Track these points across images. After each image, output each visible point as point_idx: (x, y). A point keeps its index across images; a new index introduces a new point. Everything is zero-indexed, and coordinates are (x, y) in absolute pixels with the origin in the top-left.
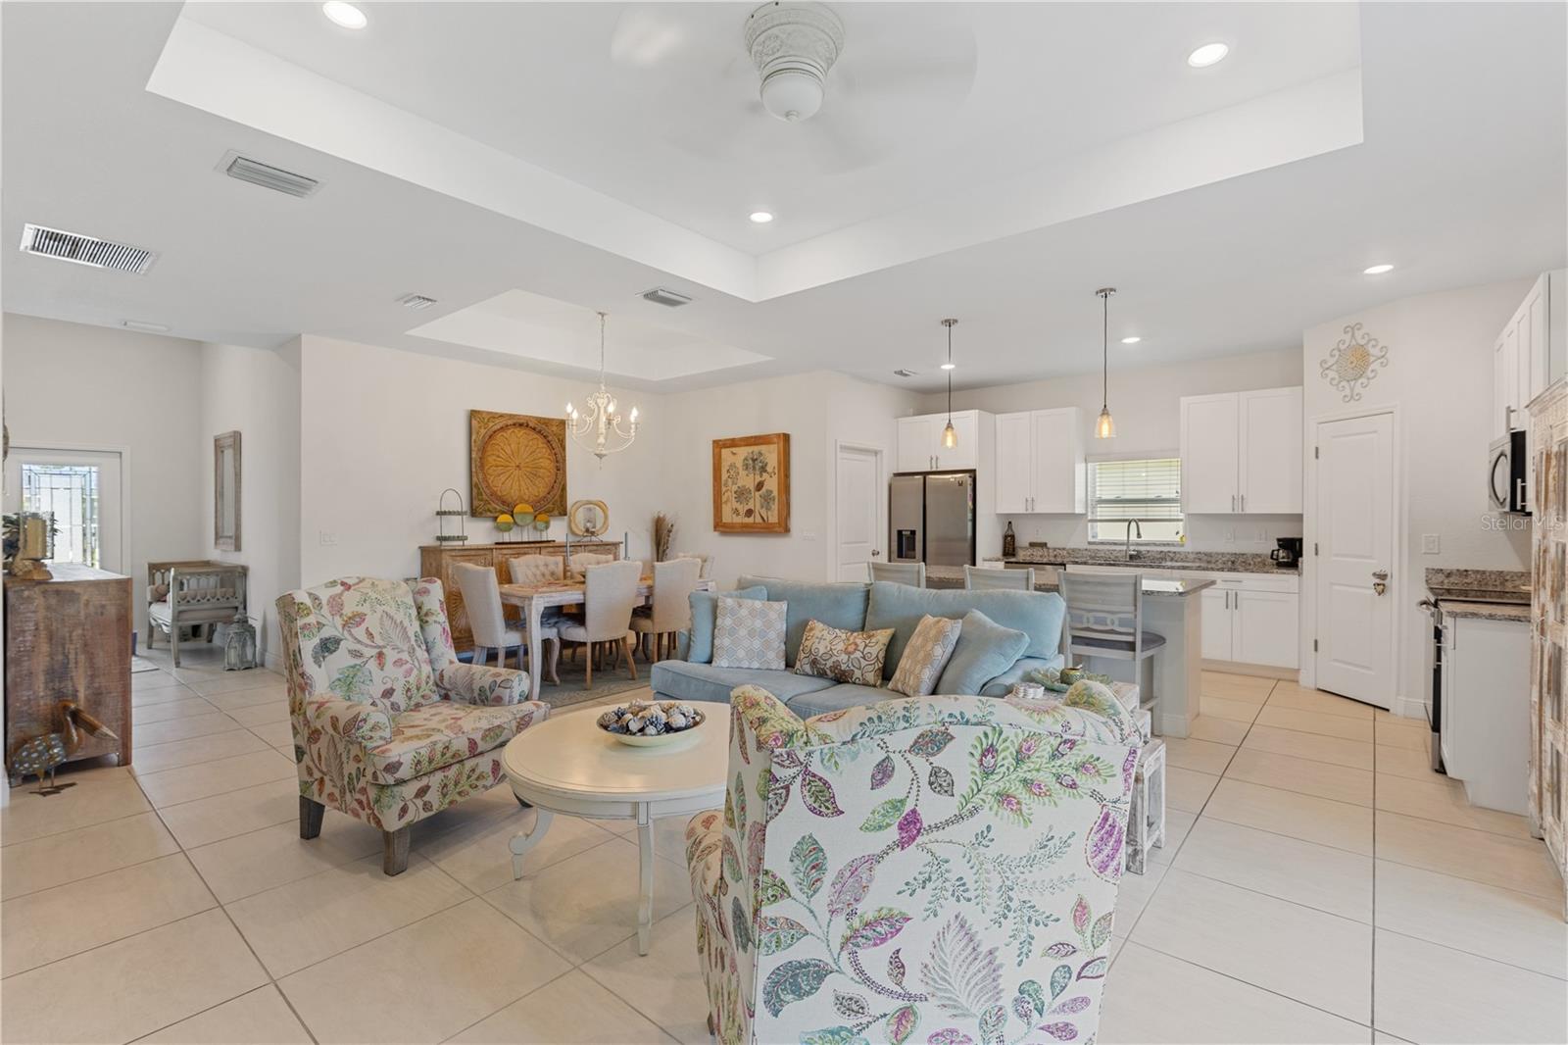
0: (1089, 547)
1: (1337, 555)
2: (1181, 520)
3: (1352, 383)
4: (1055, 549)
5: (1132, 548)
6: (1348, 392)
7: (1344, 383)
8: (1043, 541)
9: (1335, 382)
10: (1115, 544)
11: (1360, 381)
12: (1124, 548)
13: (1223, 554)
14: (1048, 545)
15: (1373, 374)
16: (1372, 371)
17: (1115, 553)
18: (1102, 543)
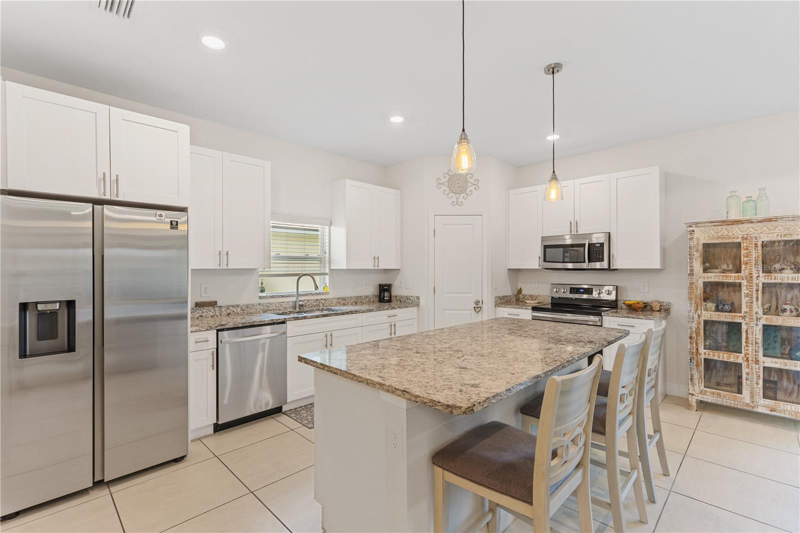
0: (262, 301)
1: (446, 293)
2: (326, 274)
3: (457, 195)
4: (228, 307)
5: (301, 298)
6: (454, 199)
7: (452, 194)
8: (213, 300)
9: (446, 193)
10: (283, 296)
11: (463, 195)
12: (294, 299)
13: (351, 297)
14: (219, 304)
15: (470, 193)
16: (470, 191)
17: (284, 305)
18: (272, 297)
